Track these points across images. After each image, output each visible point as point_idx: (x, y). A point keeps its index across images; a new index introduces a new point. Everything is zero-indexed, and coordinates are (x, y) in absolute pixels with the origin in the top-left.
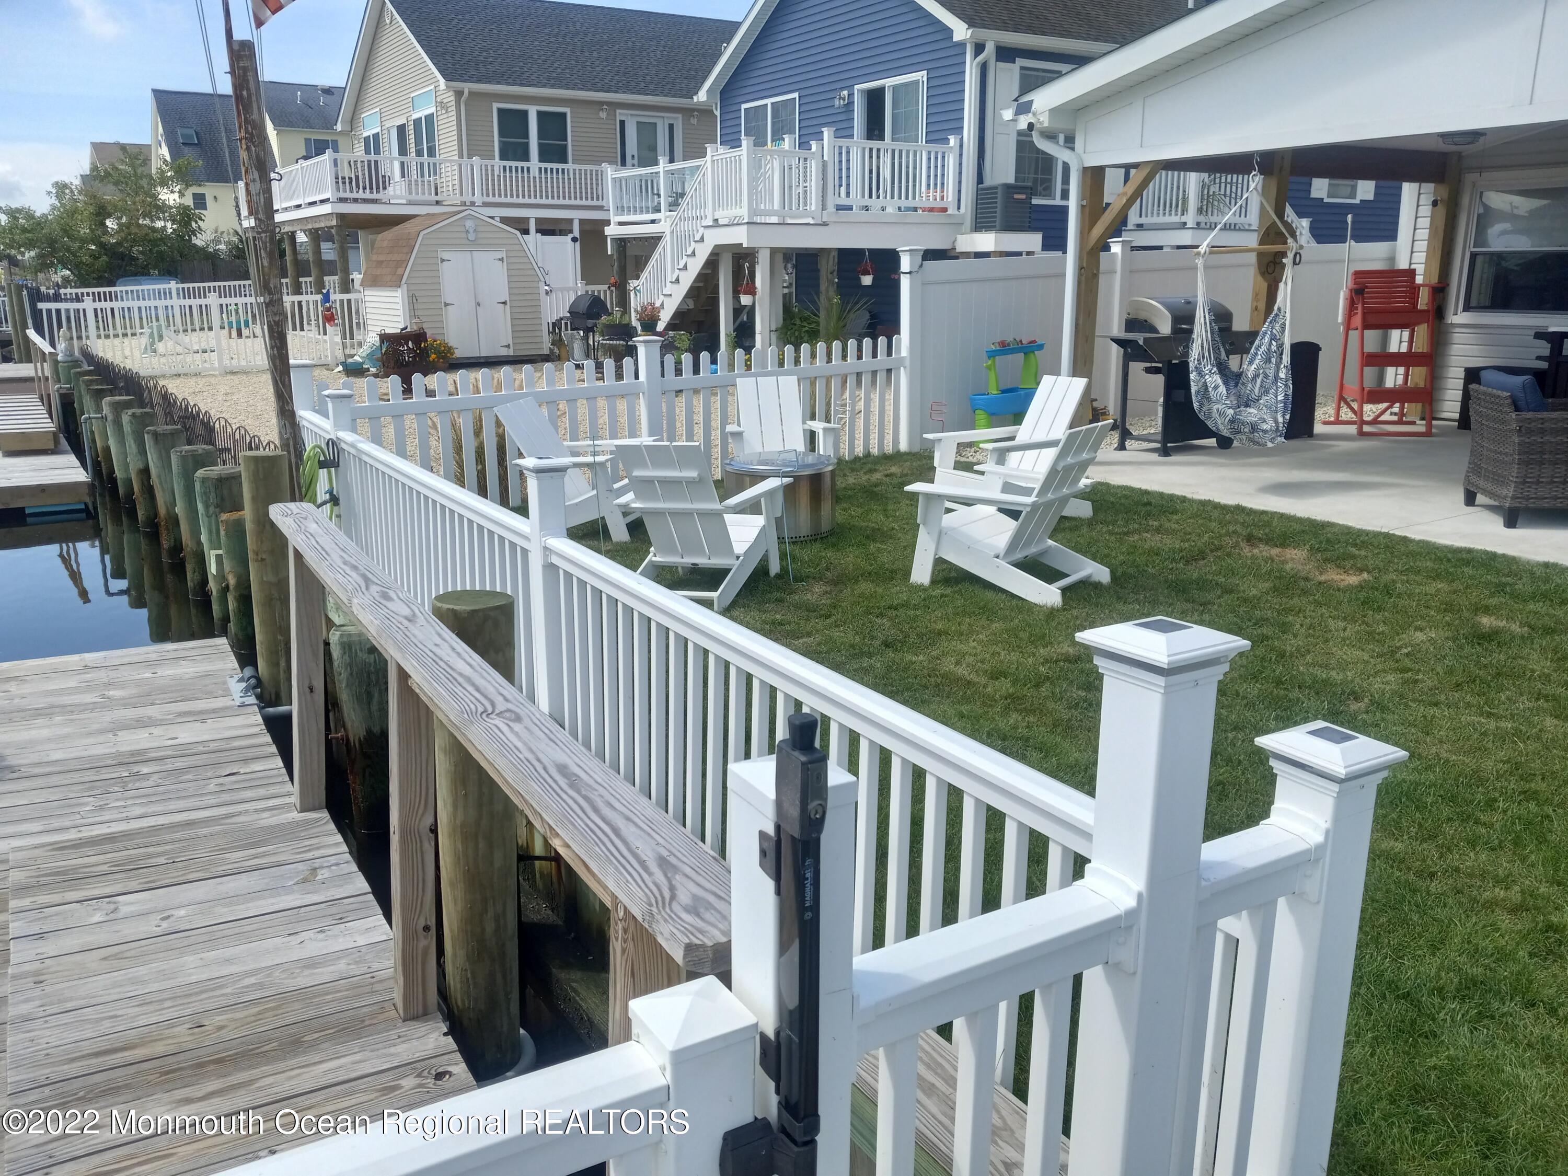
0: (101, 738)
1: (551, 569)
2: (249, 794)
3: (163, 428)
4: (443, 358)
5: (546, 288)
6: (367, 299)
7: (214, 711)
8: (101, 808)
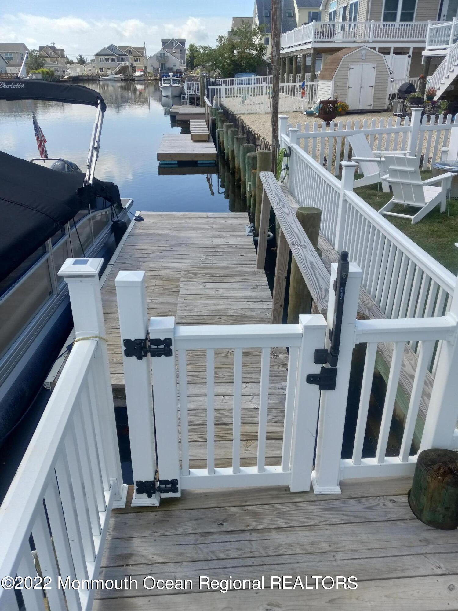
0: (209, 239)
1: (345, 201)
2: (245, 262)
3: (240, 136)
4: (344, 110)
5: (392, 79)
6: (319, 84)
7: (240, 236)
8: (206, 259)
